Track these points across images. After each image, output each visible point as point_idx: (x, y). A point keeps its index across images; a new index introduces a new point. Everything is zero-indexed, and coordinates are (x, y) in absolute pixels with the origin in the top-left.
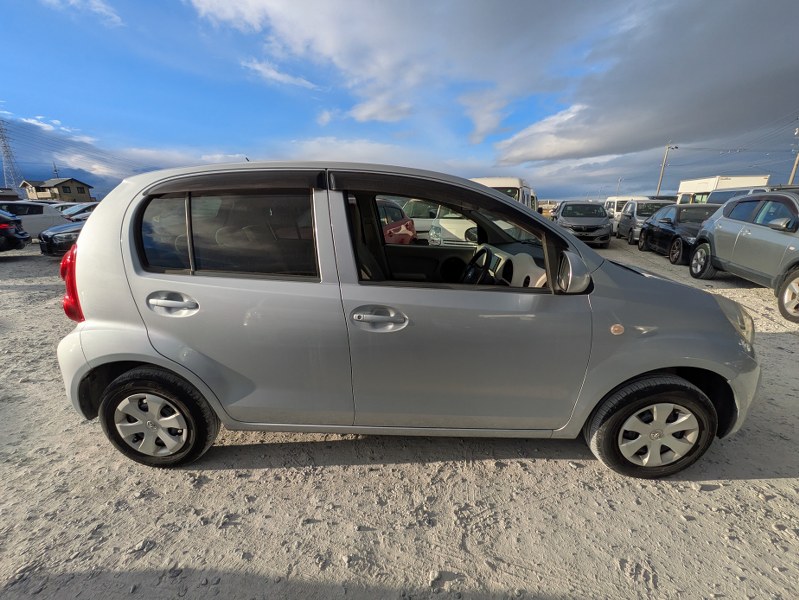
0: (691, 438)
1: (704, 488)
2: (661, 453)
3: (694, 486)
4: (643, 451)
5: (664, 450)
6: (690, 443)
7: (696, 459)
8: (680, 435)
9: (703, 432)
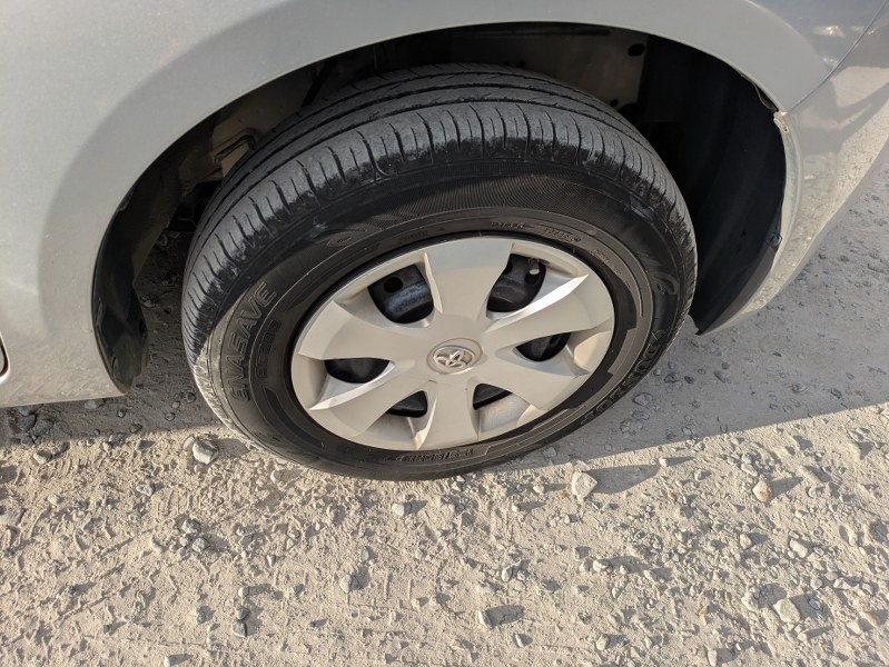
0: (587, 355)
1: (604, 481)
2: (477, 406)
3: (577, 480)
4: (413, 408)
5: (486, 397)
6: (581, 371)
7: (596, 412)
8: (544, 350)
9: (630, 333)
